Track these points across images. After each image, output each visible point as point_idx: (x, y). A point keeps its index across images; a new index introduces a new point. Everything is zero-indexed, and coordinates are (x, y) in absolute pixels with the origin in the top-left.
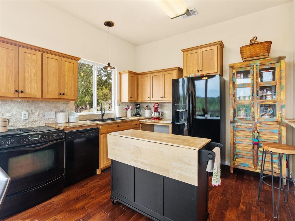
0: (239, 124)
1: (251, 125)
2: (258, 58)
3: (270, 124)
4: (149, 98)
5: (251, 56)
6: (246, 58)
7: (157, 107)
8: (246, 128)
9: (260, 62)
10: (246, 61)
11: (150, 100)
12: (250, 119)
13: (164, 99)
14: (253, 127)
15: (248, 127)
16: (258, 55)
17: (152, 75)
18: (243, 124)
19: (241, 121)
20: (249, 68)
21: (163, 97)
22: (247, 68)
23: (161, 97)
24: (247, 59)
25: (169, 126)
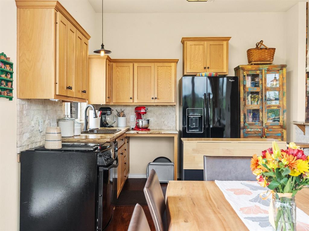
0: (249, 130)
1: (260, 130)
2: (265, 62)
3: (275, 128)
4: (131, 98)
5: (259, 60)
6: (255, 61)
7: (144, 112)
8: (256, 133)
9: (267, 67)
10: (255, 64)
11: (133, 102)
12: (259, 124)
13: (156, 101)
14: (261, 132)
15: (257, 132)
16: (265, 60)
17: (136, 65)
18: (252, 130)
19: (251, 127)
20: (258, 72)
21: (156, 98)
22: (256, 72)
23: (153, 98)
24: (256, 63)
25: (174, 137)
